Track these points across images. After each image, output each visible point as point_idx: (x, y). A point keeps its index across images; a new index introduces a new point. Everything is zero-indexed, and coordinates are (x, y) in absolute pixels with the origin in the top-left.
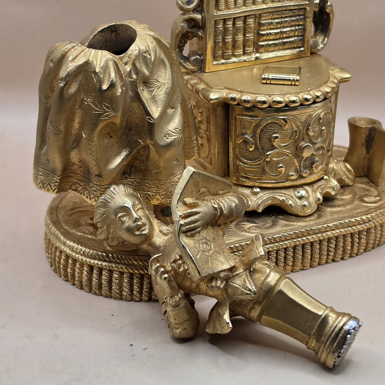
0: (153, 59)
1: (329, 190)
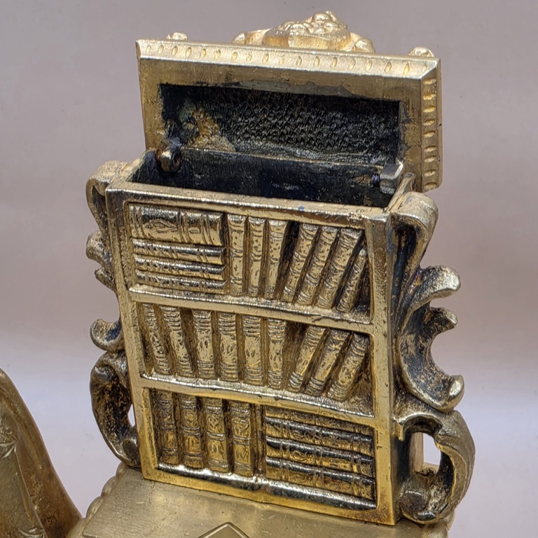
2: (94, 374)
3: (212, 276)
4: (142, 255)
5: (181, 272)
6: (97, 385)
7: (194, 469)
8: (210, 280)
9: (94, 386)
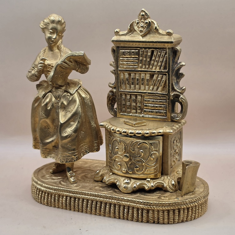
0: (70, 99)
1: (145, 186)
2: (108, 94)
3: (136, 65)
4: (122, 61)
5: (129, 64)
6: (109, 97)
7: (128, 113)
8: (135, 66)
9: (108, 97)
